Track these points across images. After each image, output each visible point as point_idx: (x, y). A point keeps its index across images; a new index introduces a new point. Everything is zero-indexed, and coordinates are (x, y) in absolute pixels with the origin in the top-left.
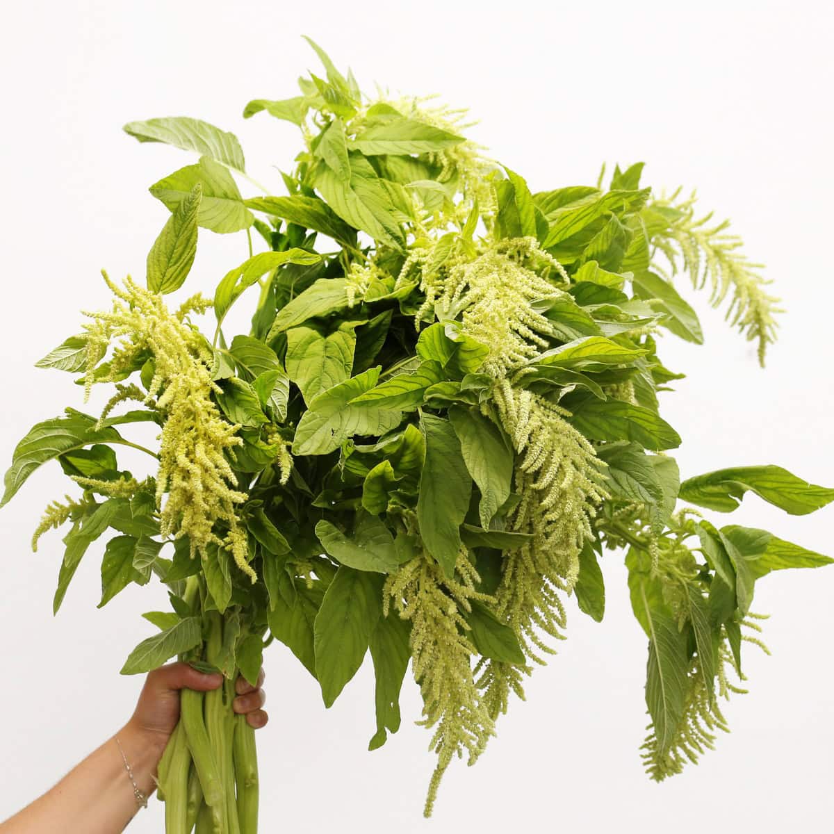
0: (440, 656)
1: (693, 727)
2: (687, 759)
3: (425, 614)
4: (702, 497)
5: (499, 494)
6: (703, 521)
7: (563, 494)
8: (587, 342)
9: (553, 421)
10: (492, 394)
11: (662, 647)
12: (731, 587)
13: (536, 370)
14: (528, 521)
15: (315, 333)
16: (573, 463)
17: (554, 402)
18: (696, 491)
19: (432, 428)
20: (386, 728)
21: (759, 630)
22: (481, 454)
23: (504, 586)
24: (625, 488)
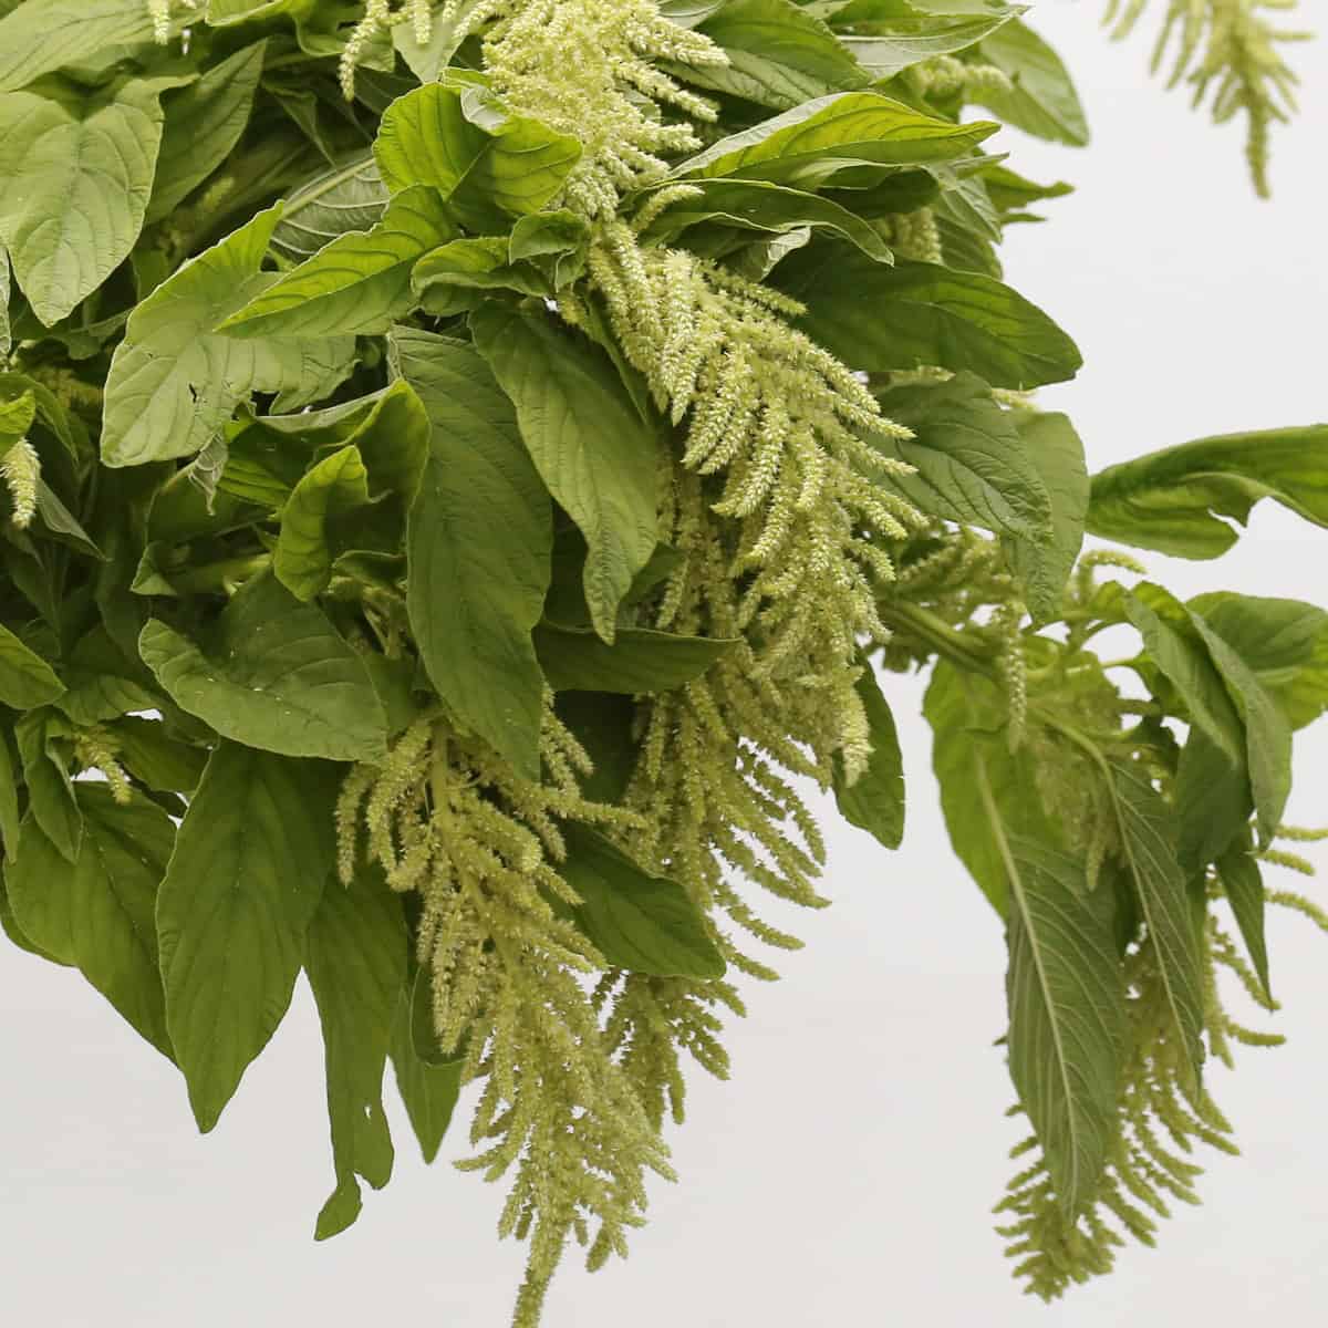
0: (505, 979)
1: (1138, 1145)
2: (1125, 1234)
3: (454, 869)
4: (1131, 519)
5: (631, 536)
6: (1144, 584)
7: (799, 523)
8: (830, 111)
9: (757, 328)
10: (586, 265)
11: (1046, 930)
12: (1235, 759)
13: (697, 191)
14: (696, 599)
15: (53, 107)
16: (818, 435)
17: (752, 275)
18: (1119, 504)
19: (424, 366)
20: (358, 1178)
21: (1306, 869)
22: (571, 432)
23: (645, 779)
24: (946, 490)
